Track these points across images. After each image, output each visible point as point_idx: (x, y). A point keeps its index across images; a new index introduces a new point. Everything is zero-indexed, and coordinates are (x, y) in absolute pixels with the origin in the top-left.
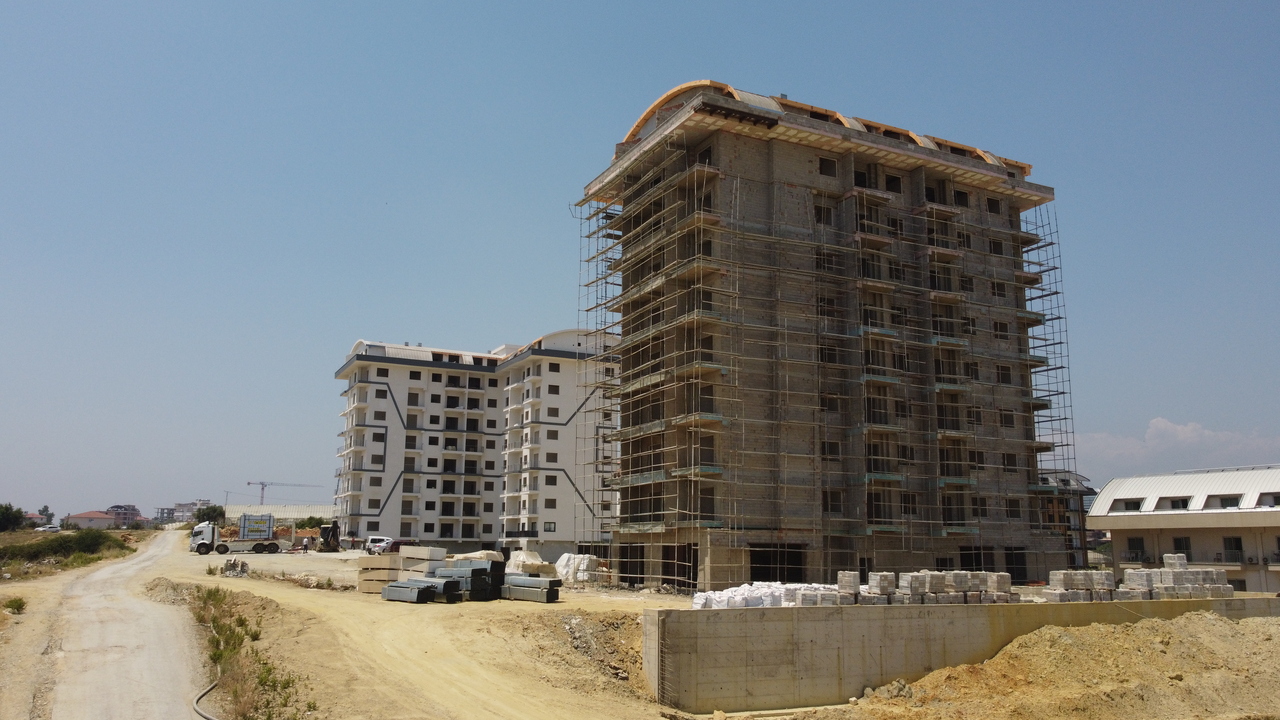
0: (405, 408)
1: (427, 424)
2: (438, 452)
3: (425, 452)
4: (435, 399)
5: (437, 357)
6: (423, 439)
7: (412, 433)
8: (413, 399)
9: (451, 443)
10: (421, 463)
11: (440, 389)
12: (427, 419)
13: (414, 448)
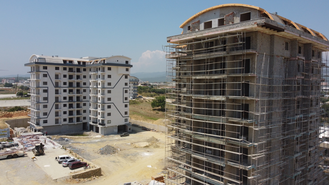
0: (54, 80)
1: (62, 85)
2: (67, 95)
3: (62, 95)
4: (65, 76)
5: (65, 61)
6: (61, 90)
7: (57, 89)
8: (57, 77)
9: (71, 91)
10: (61, 99)
11: (66, 73)
12: (62, 84)
13: (58, 94)
